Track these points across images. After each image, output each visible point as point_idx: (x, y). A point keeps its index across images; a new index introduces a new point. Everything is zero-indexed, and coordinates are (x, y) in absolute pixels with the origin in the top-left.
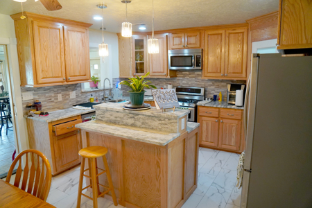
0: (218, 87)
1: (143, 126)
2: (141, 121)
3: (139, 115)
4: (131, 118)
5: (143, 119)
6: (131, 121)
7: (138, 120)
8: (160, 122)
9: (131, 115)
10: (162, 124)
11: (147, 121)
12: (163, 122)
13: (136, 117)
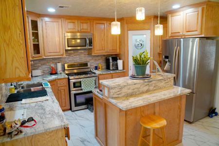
0: (96, 60)
1: (155, 88)
2: (154, 85)
3: (152, 81)
4: (146, 85)
5: (155, 84)
6: (146, 88)
7: (151, 85)
8: (165, 82)
9: (146, 83)
10: (166, 83)
11: (157, 84)
12: (166, 81)
13: (150, 83)
